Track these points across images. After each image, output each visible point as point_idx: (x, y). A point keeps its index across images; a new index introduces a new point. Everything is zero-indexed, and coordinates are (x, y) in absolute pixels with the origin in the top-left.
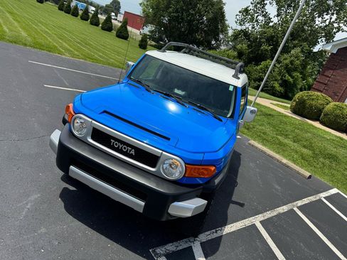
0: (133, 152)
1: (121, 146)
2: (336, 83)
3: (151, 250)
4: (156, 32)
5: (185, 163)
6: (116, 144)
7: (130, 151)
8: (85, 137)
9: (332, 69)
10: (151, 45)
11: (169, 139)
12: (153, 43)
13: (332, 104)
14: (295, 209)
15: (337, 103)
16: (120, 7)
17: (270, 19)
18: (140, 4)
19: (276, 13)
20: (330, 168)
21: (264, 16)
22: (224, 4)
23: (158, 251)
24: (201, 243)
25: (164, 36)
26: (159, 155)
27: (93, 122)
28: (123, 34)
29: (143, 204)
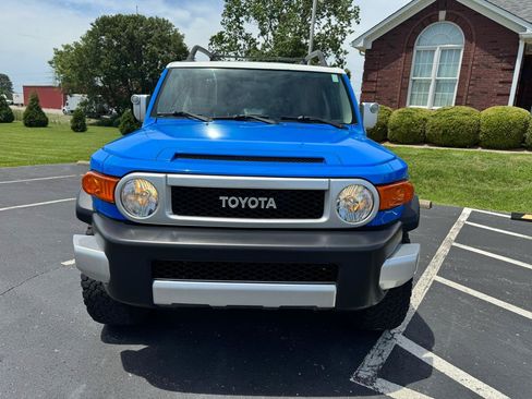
0: (272, 203)
1: (243, 202)
2: (386, 86)
3: (352, 379)
4: (91, 102)
5: (375, 186)
6: (233, 202)
7: (266, 203)
8: (162, 213)
9: (375, 70)
10: (91, 125)
11: (321, 160)
12: (93, 121)
13: (395, 113)
14: (454, 244)
15: (400, 110)
16: (10, 84)
17: (254, 40)
18: (50, 63)
19: (259, 31)
20: (442, 187)
21: (246, 39)
22: (183, 37)
23: (362, 374)
24: (404, 335)
25: (105, 105)
26: (326, 188)
27: (169, 176)
28: (36, 120)
29: (332, 288)
